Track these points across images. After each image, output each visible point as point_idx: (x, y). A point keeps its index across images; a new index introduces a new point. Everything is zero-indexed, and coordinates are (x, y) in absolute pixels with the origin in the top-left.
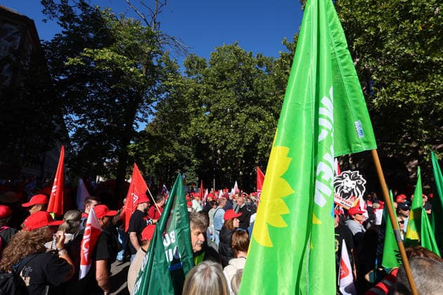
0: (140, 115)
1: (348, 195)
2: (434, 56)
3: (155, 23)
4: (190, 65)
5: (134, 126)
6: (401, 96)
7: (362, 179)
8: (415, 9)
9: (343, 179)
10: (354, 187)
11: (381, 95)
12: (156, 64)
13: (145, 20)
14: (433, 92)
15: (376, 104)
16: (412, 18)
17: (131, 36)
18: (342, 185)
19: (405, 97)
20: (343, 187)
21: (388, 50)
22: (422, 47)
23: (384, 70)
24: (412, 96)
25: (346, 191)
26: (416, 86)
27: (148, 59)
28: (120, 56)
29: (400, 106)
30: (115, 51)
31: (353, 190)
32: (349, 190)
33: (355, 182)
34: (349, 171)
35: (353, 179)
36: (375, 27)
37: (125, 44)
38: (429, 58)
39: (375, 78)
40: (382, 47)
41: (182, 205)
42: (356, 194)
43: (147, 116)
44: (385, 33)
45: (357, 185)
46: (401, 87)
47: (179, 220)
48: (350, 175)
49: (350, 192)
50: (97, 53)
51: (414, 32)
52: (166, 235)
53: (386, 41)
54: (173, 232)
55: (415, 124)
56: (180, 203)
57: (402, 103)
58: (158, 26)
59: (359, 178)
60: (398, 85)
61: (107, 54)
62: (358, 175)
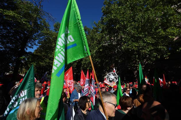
0: (30, 45)
1: (112, 81)
2: (140, 35)
3: (40, 6)
4: (56, 27)
5: (25, 49)
6: (131, 46)
7: (117, 75)
8: (136, 19)
9: (110, 75)
10: (114, 78)
11: (125, 46)
12: (39, 23)
13: (35, 3)
14: (140, 46)
15: (123, 49)
16: (135, 21)
17: (27, 8)
18: (110, 77)
19: (132, 47)
20: (110, 78)
21: (127, 31)
22: (137, 31)
23: (126, 37)
24: (134, 47)
25: (111, 80)
26: (135, 44)
27: (35, 20)
28: (18, 15)
29: (130, 50)
30: (17, 13)
31: (113, 79)
32: (112, 79)
33: (114, 76)
34: (112, 72)
35: (114, 75)
36: (123, 22)
37: (23, 12)
38: (138, 35)
39: (123, 40)
40: (126, 29)
41: (32, 78)
42: (115, 81)
43: (33, 46)
44: (127, 25)
45: (115, 77)
46: (131, 44)
47: (29, 85)
48: (113, 73)
49: (112, 80)
50: (5, 12)
51: (136, 26)
52: (23, 92)
53: (128, 28)
54: (26, 90)
55: (135, 57)
56: (31, 77)
57: (131, 49)
58: (42, 7)
59: (116, 75)
60: (130, 43)
61: (11, 13)
62: (115, 73)
